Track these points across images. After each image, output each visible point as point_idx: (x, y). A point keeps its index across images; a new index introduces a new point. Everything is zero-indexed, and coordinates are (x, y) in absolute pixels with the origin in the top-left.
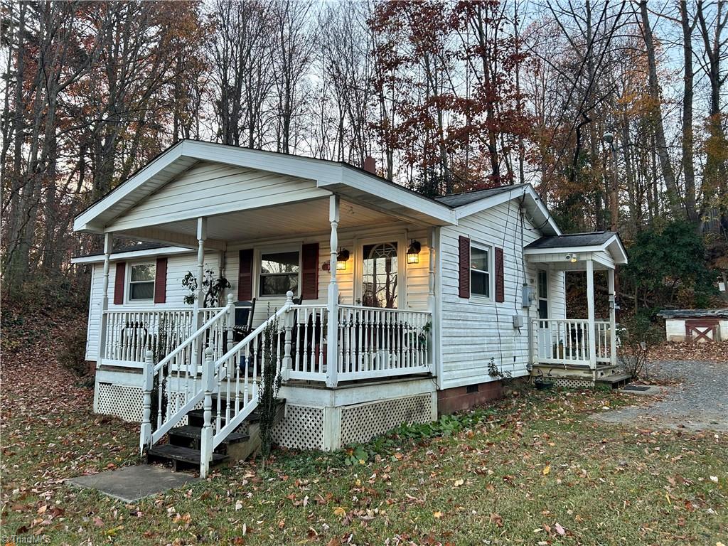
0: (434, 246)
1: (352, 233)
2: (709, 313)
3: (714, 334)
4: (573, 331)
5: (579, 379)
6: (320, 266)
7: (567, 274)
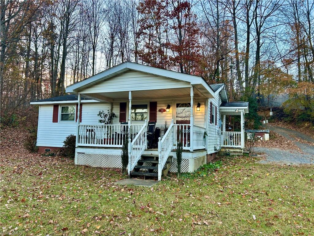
0: (206, 105)
1: (172, 99)
2: (261, 131)
3: (263, 138)
4: (231, 136)
5: (237, 152)
6: (158, 110)
7: (226, 116)
